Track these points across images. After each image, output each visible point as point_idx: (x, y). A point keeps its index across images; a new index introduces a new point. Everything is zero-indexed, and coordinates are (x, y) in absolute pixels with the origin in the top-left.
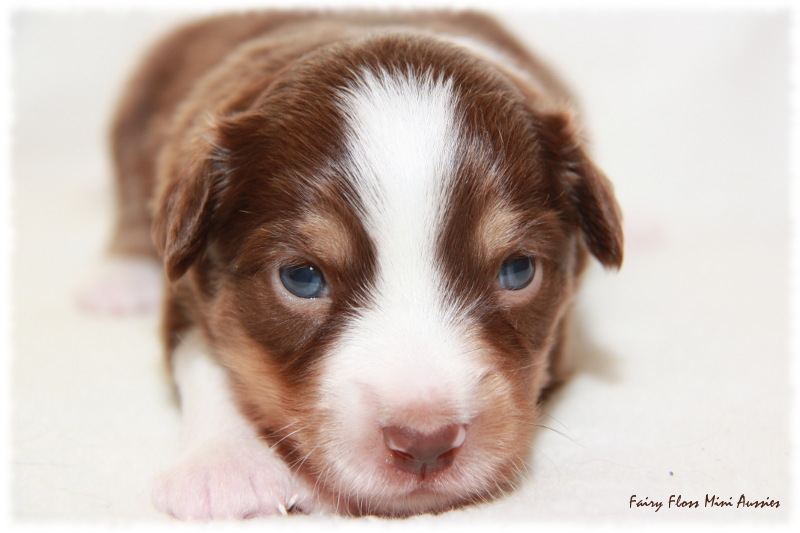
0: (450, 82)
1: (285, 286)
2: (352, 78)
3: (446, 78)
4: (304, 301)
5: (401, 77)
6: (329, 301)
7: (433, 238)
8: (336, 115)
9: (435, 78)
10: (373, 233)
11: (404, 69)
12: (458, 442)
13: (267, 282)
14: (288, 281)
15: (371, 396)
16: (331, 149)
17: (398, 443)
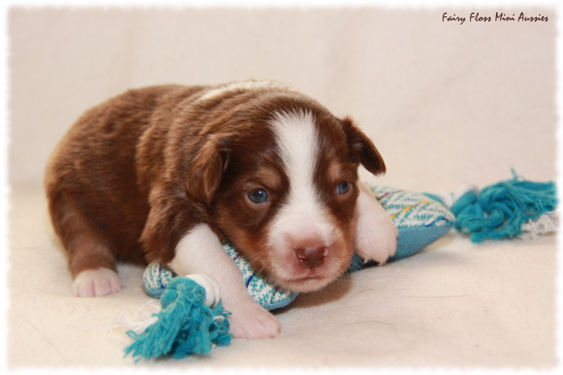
0: (310, 113)
1: (251, 200)
2: (272, 116)
3: (308, 112)
4: (259, 204)
5: (292, 114)
6: (270, 203)
7: (311, 175)
8: (269, 130)
9: (304, 112)
10: (288, 175)
11: (291, 110)
12: (326, 253)
13: (243, 200)
14: (252, 197)
15: (289, 238)
16: (270, 143)
17: (302, 255)
